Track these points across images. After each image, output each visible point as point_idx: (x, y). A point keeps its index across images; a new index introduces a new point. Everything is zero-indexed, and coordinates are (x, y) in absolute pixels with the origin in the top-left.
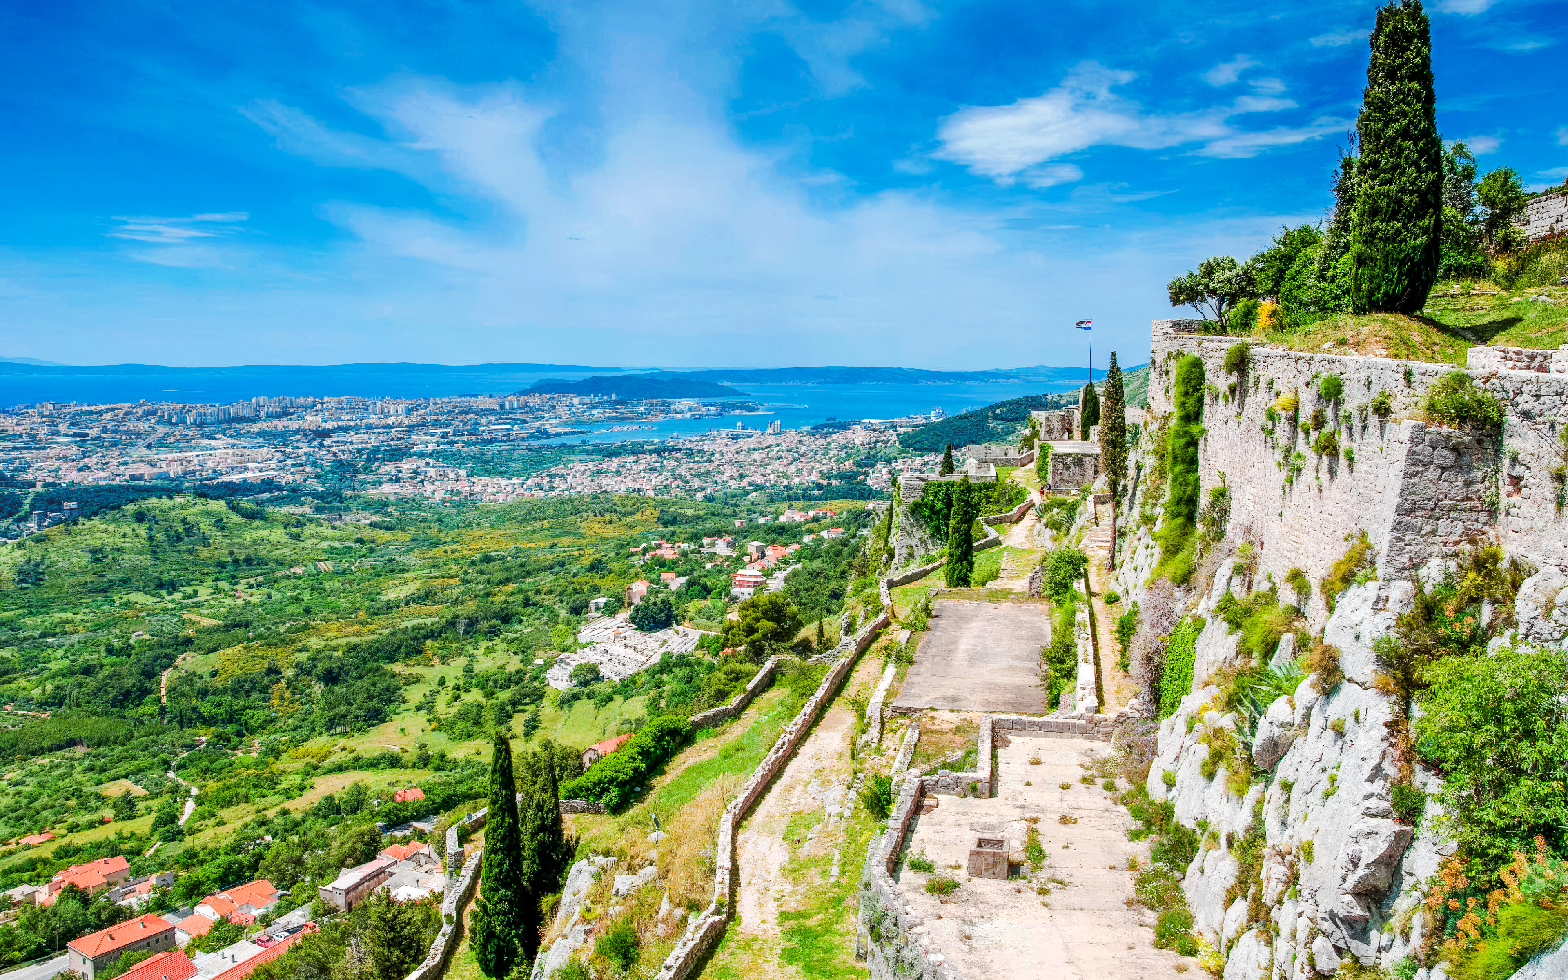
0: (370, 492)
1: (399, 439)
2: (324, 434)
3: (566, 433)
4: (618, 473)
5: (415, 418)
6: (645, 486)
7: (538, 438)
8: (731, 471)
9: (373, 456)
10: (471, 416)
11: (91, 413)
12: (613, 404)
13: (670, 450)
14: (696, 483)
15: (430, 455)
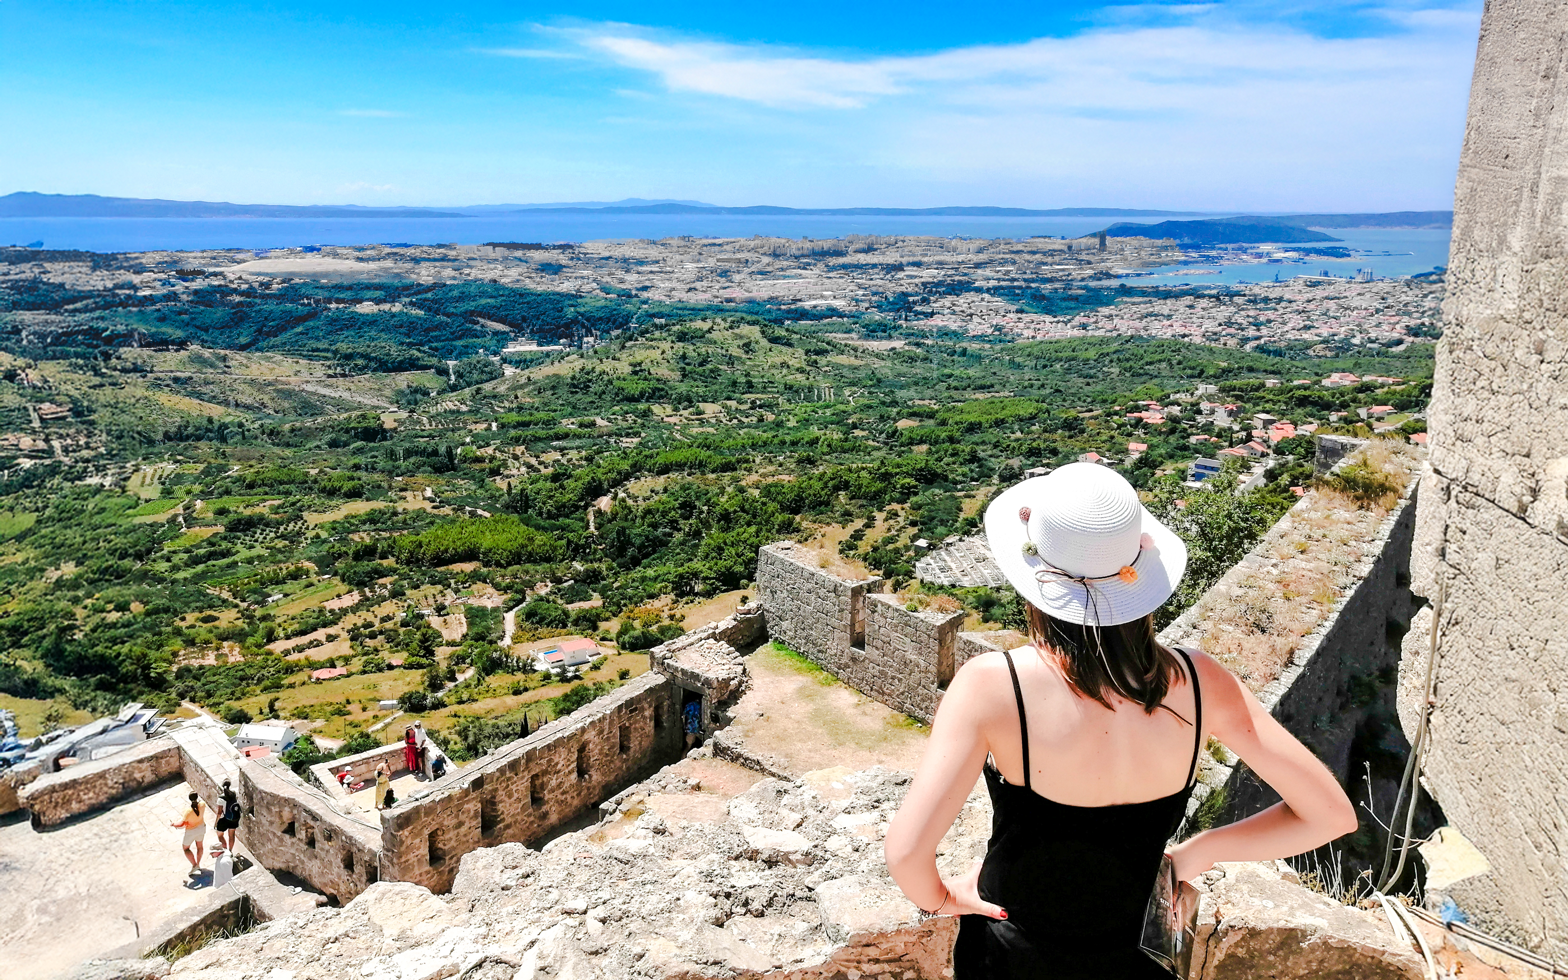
0: (922, 323)
1: (965, 275)
2: (900, 267)
3: (1127, 275)
4: (1169, 317)
5: (983, 257)
6: (1193, 330)
7: (1100, 279)
8: (1297, 321)
9: (933, 289)
10: (1037, 256)
11: (714, 245)
12: (1184, 247)
13: (1232, 295)
14: (1251, 332)
15: (988, 290)
